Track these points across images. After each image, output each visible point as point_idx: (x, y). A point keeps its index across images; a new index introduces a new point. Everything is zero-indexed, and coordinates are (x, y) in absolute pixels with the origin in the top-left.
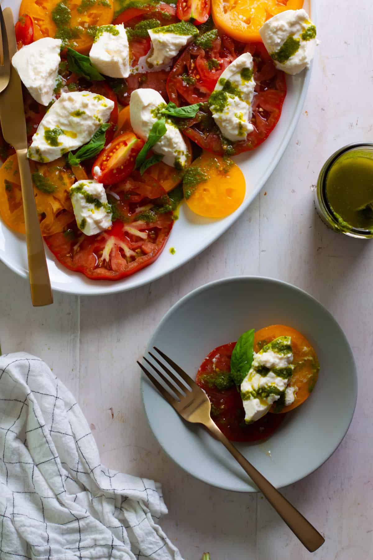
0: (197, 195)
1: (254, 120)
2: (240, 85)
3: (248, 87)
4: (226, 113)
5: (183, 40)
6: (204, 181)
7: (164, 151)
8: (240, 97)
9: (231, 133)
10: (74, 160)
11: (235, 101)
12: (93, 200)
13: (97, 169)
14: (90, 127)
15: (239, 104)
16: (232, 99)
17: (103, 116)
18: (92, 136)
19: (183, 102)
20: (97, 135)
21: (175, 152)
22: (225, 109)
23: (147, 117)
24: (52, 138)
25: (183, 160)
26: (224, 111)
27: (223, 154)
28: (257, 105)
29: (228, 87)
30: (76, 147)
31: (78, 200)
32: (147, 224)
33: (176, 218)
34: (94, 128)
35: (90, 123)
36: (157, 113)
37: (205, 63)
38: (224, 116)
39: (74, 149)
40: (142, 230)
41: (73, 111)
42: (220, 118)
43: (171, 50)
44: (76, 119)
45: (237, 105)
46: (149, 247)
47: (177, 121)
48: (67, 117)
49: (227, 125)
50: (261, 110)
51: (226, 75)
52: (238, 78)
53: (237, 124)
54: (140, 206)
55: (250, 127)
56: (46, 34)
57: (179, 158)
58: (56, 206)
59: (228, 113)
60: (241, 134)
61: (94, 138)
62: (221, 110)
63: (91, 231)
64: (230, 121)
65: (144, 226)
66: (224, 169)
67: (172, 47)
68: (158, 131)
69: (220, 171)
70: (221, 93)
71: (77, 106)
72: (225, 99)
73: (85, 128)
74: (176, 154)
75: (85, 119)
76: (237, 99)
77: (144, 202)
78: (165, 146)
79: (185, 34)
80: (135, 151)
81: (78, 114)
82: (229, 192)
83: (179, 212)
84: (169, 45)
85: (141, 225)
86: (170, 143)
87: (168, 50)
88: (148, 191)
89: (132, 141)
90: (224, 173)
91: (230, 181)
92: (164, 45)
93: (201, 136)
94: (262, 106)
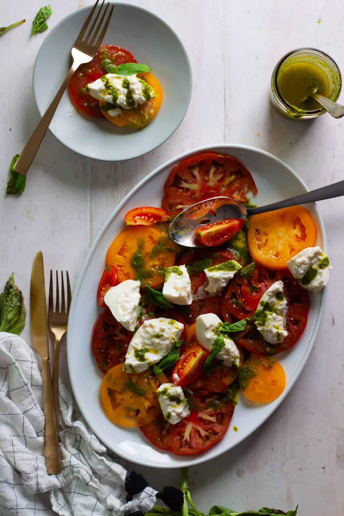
0: (250, 387)
1: (287, 327)
2: (276, 304)
3: (281, 305)
4: (267, 326)
5: (231, 274)
6: (254, 375)
7: (224, 358)
8: (276, 313)
9: (271, 339)
10: (158, 371)
11: (273, 317)
12: (175, 399)
13: (176, 376)
14: (167, 345)
15: (276, 318)
16: (270, 316)
17: (176, 335)
18: (169, 351)
19: (234, 320)
20: (172, 350)
21: (232, 358)
22: (267, 323)
23: (210, 335)
24: (140, 355)
25: (238, 363)
26: (265, 325)
27: (266, 355)
28: (289, 315)
29: (268, 307)
30: (158, 360)
31: (163, 400)
32: (215, 410)
33: (236, 403)
34: (170, 345)
35: (167, 342)
36: (216, 331)
37: (247, 289)
38: (266, 328)
39: (157, 362)
40: (211, 416)
41: (153, 334)
42: (263, 330)
43: (222, 283)
44: (157, 340)
45: (274, 319)
46: (218, 428)
47: (232, 335)
48: (150, 339)
49: (269, 334)
50: (292, 319)
51: (265, 298)
52: (274, 299)
53: (275, 333)
54: (209, 397)
55: (285, 333)
56: (128, 277)
57: (235, 362)
58: (147, 404)
59: (268, 326)
60: (279, 339)
61: (171, 352)
62: (263, 324)
63: (174, 421)
64: (270, 331)
65: (213, 413)
66: (268, 366)
67: (223, 281)
68: (219, 345)
69: (265, 367)
70: (262, 312)
71: (157, 330)
72: (265, 316)
73: (164, 346)
74: (233, 360)
75: (164, 340)
76: (274, 315)
77: (211, 394)
78: (224, 354)
79: (232, 270)
80: (202, 360)
81: (158, 336)
82: (274, 382)
83: (238, 399)
84: (221, 279)
85: (211, 412)
86: (228, 352)
87: (220, 283)
88: (215, 387)
89: (200, 353)
90: (269, 368)
91: (274, 374)
92: (217, 280)
93: (249, 343)
94: (292, 316)
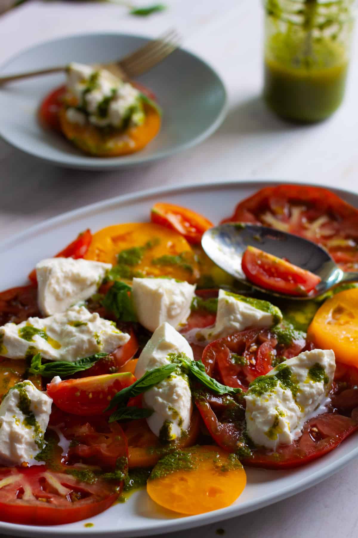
0: (167, 481)
2: (302, 381)
3: (311, 387)
4: (264, 398)
6: (187, 469)
7: (157, 401)
8: (294, 396)
11: (284, 392)
13: (57, 379)
14: (83, 341)
15: (288, 400)
16: (281, 389)
17: (107, 341)
18: (78, 359)
20: (85, 360)
21: (170, 409)
22: (266, 395)
23: (161, 357)
24: (28, 333)
26: (262, 396)
29: (285, 375)
30: (51, 356)
32: (78, 482)
33: (122, 501)
34: (86, 346)
35: (85, 337)
38: (260, 401)
39: (47, 357)
40: (64, 485)
41: (74, 319)
42: (254, 402)
43: (236, 320)
44: (73, 329)
45: (285, 399)
48: (63, 324)
49: (258, 415)
50: (315, 429)
51: (291, 364)
52: (304, 373)
53: (272, 416)
54: (84, 463)
57: (171, 422)
59: (267, 400)
60: (271, 434)
61: (79, 362)
62: (260, 394)
64: (264, 410)
66: (223, 466)
67: (239, 316)
69: (217, 467)
70: (271, 378)
72: (273, 385)
73: (76, 341)
74: (170, 413)
75: (82, 332)
76: (289, 393)
78: (162, 395)
79: (263, 310)
81: (78, 324)
82: (213, 492)
83: (130, 497)
84: (238, 312)
87: (232, 317)
90: (222, 471)
94: (318, 426)
